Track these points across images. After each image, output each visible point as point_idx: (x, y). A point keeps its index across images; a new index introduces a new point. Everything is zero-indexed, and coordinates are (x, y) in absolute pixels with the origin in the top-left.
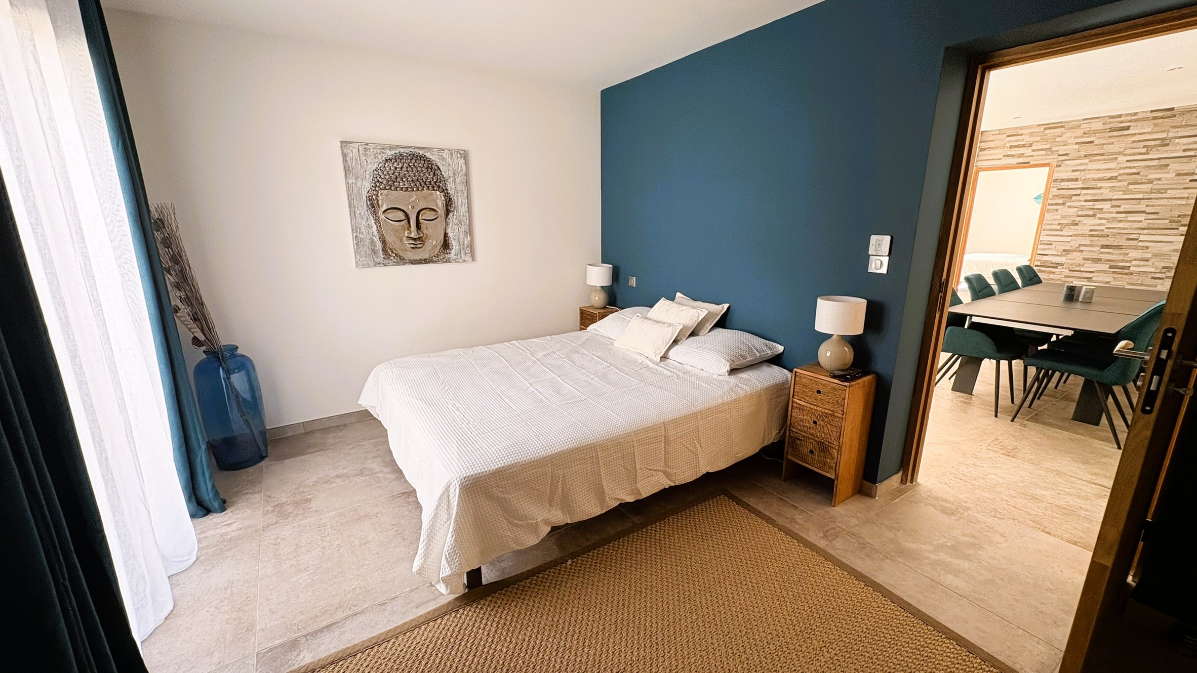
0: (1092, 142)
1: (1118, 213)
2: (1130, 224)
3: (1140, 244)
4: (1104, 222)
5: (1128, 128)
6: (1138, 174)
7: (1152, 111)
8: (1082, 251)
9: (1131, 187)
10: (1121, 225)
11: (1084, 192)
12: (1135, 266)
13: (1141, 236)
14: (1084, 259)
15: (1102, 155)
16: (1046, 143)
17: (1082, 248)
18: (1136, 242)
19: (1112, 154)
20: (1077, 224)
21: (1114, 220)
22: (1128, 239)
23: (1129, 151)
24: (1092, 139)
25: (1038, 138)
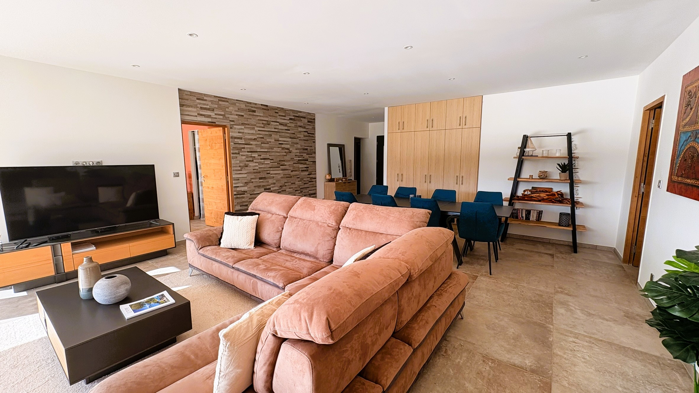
0: (243, 116)
1: (261, 159)
2: (266, 165)
3: (271, 176)
4: (257, 164)
5: (254, 111)
6: (263, 138)
7: (262, 105)
8: (253, 182)
9: (262, 145)
10: (263, 166)
11: (246, 146)
12: (273, 187)
13: (271, 171)
14: (255, 187)
15: (249, 125)
16: (221, 111)
17: (252, 180)
18: (269, 174)
19: (252, 125)
20: (247, 166)
21: (260, 163)
22: (268, 173)
23: (258, 125)
24: (242, 114)
25: (216, 106)
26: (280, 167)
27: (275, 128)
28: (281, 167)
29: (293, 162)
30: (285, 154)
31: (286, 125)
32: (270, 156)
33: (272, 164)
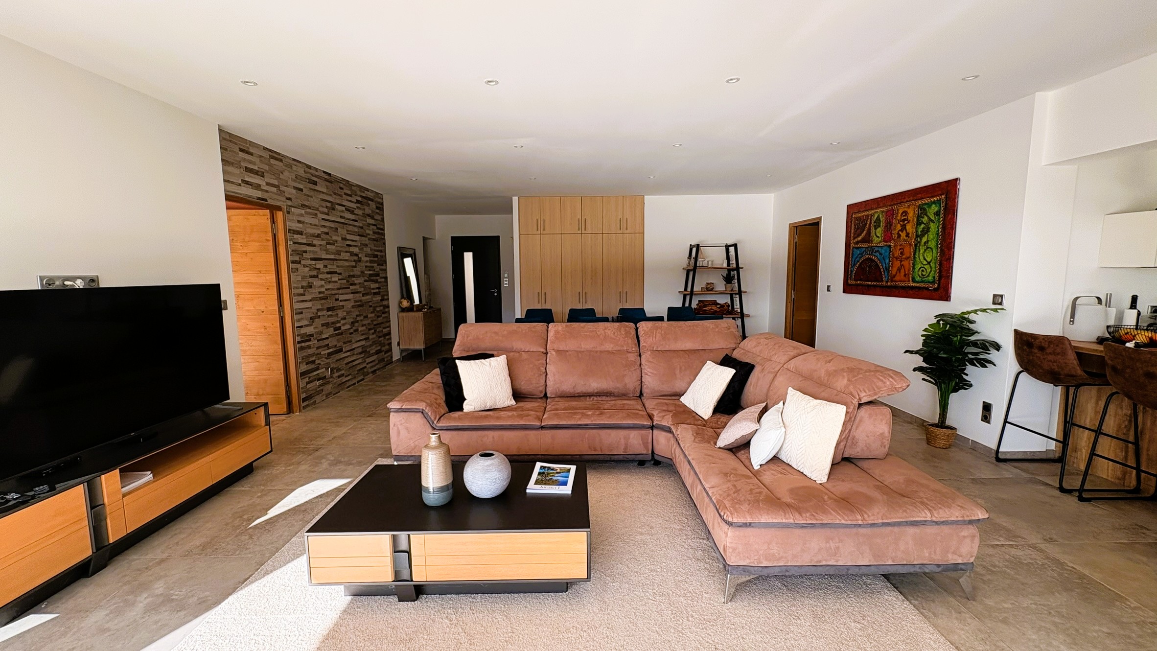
0: (302, 190)
1: (328, 273)
2: (333, 284)
3: (341, 304)
4: (323, 283)
5: (315, 183)
6: (328, 234)
7: (324, 172)
8: (319, 317)
9: (328, 247)
10: (330, 286)
11: (308, 248)
12: (344, 325)
13: (340, 296)
15: (310, 208)
16: (274, 177)
18: (338, 302)
19: (314, 208)
20: (311, 287)
21: (326, 281)
23: (321, 209)
24: (301, 187)
25: (267, 168)
26: (349, 288)
27: (341, 217)
28: (351, 287)
29: (363, 279)
30: (354, 264)
31: (352, 212)
32: (337, 267)
33: (340, 281)
